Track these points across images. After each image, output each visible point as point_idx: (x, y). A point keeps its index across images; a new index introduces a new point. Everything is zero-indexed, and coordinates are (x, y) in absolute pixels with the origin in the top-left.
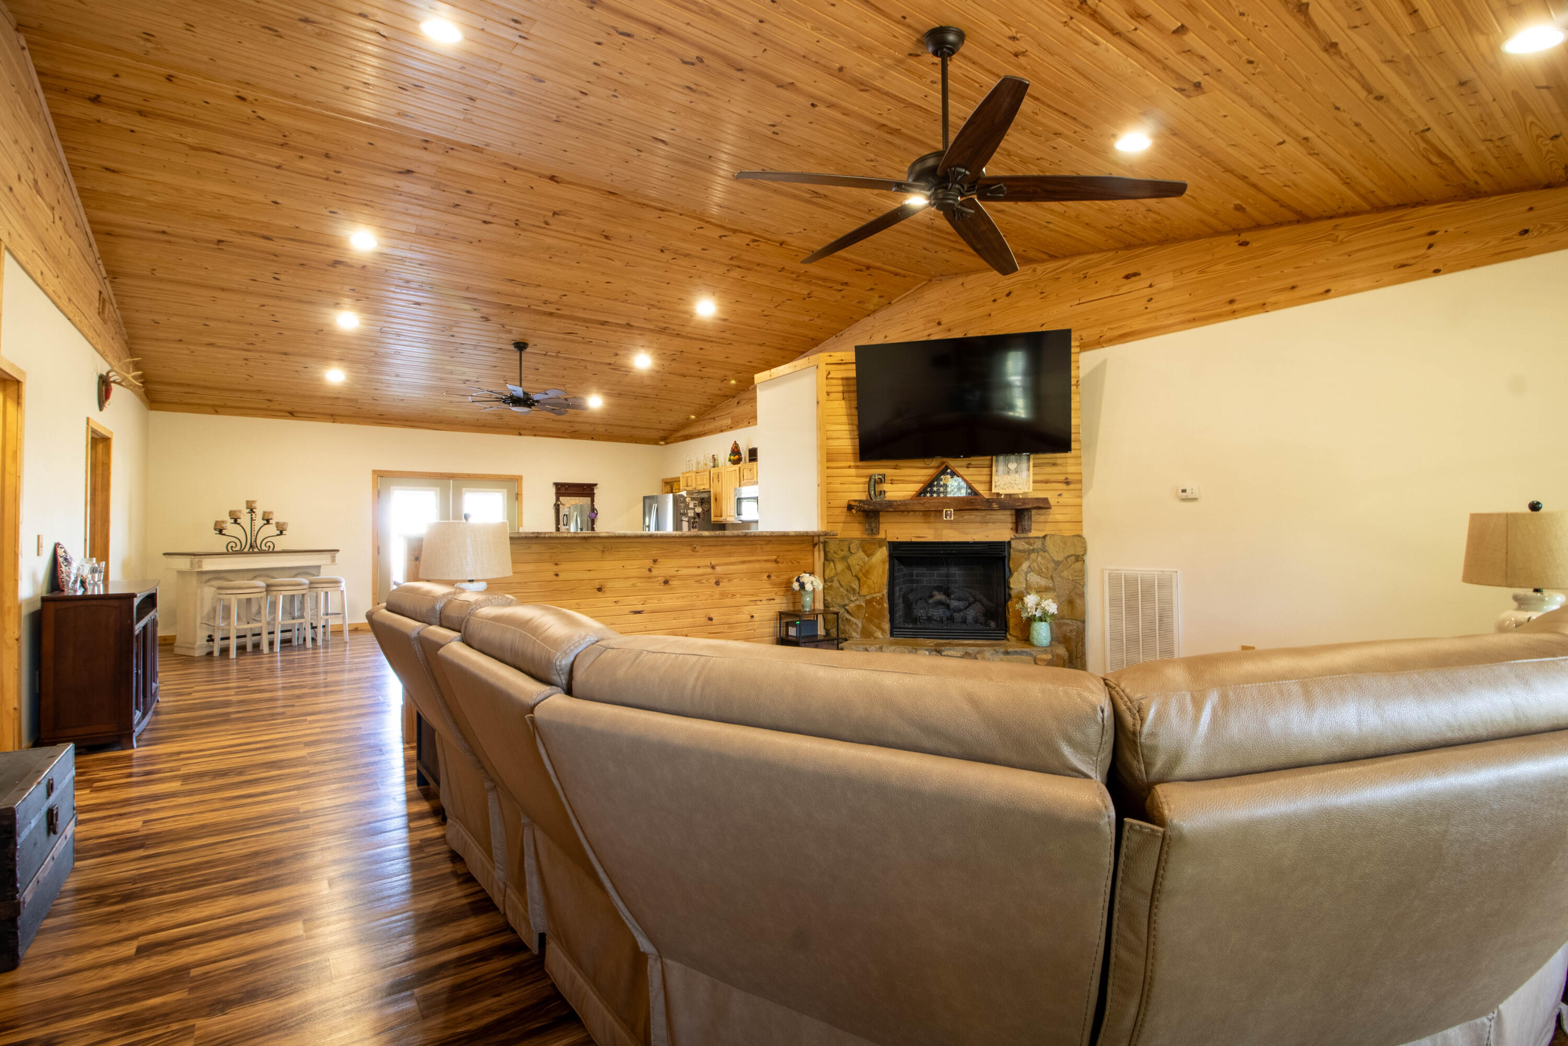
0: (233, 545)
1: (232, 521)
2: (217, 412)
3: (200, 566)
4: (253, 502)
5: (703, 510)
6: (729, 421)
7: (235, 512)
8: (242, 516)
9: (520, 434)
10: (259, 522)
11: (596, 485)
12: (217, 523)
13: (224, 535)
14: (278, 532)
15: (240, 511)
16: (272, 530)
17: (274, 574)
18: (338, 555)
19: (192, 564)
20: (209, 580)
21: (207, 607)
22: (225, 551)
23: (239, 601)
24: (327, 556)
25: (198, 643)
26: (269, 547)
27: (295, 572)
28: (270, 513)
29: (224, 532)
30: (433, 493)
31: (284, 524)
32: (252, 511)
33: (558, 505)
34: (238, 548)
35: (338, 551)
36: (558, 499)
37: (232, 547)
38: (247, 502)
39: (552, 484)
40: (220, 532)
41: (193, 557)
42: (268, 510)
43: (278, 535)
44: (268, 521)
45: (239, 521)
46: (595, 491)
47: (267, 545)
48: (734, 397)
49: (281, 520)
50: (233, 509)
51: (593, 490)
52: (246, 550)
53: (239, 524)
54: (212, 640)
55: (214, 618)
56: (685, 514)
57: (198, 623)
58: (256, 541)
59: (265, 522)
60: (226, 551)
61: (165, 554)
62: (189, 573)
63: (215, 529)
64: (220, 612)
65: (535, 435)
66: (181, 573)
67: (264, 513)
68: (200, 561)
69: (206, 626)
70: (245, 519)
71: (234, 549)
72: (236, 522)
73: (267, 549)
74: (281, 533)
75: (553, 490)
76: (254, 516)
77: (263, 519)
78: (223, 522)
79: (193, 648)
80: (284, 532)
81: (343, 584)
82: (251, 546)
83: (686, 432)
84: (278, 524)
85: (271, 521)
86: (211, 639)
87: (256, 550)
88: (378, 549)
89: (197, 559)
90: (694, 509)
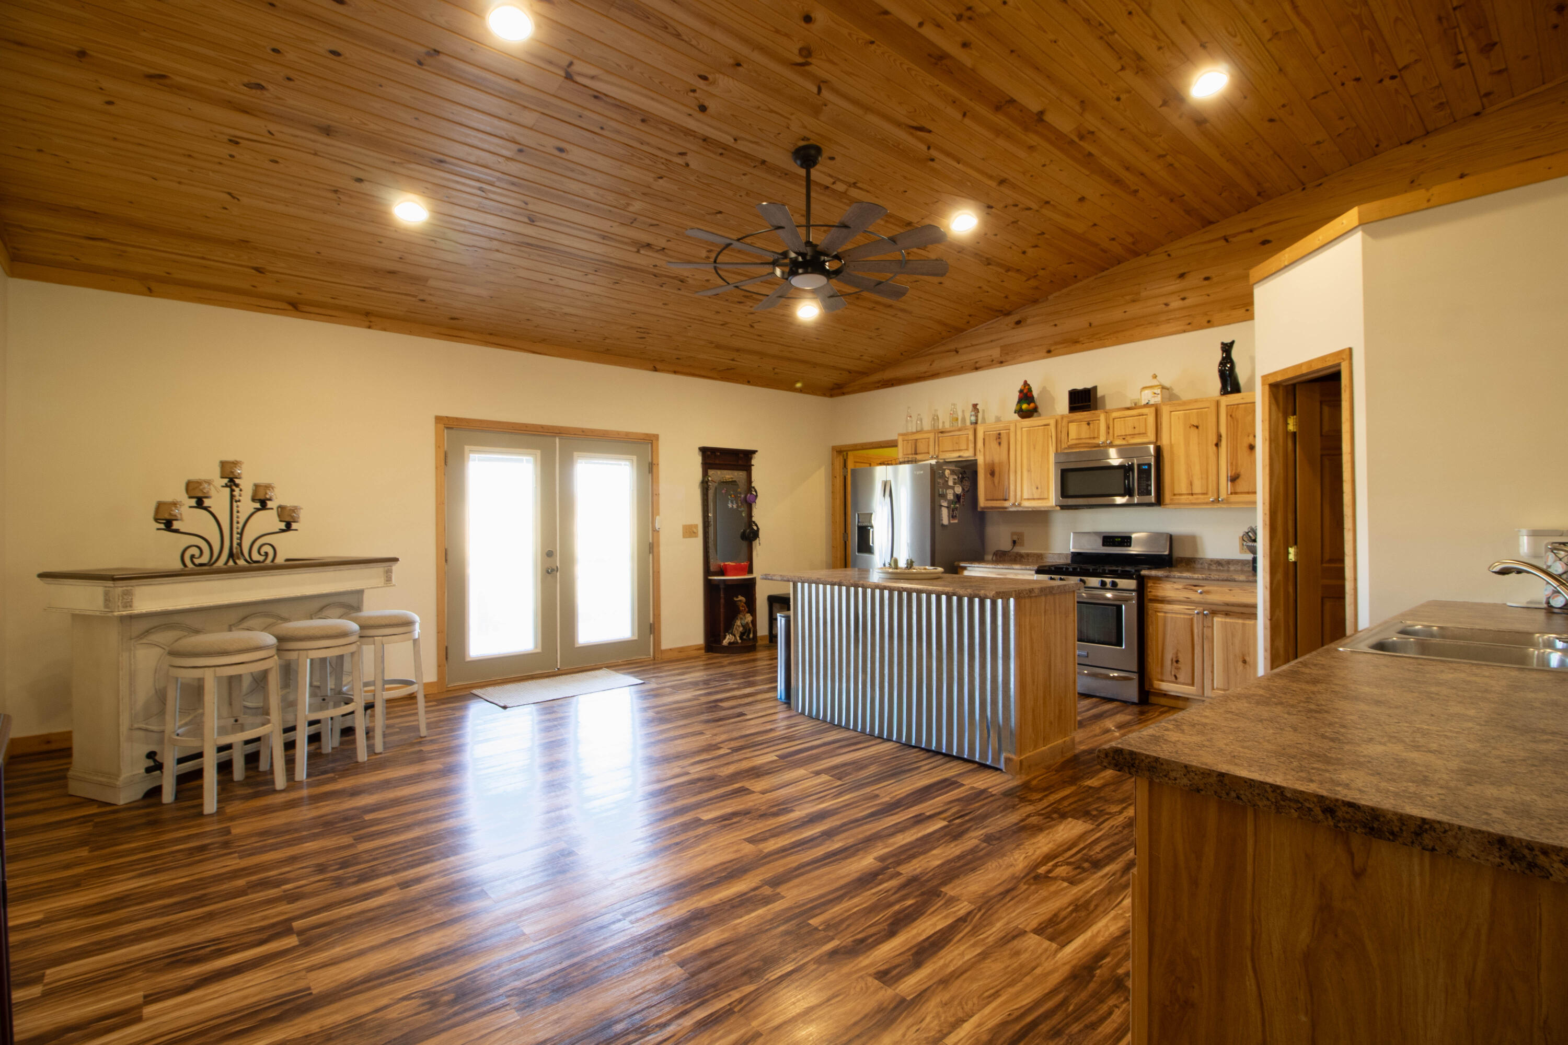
0: (195, 551)
1: (193, 502)
2: (150, 292)
3: (128, 605)
4: (235, 464)
5: (963, 489)
6: (996, 353)
7: (199, 483)
8: (213, 492)
9: (655, 369)
10: (246, 505)
11: (754, 452)
12: (160, 506)
13: (177, 531)
14: (283, 526)
15: (209, 482)
16: (268, 521)
17: (283, 611)
18: (396, 567)
19: (107, 600)
20: (148, 632)
21: (144, 690)
22: (178, 565)
23: (219, 679)
24: (377, 571)
25: (125, 774)
26: (266, 554)
27: (317, 604)
28: (268, 487)
29: (176, 525)
30: (531, 459)
31: (294, 510)
32: (232, 483)
33: (707, 482)
34: (205, 559)
35: (395, 560)
36: (705, 474)
37: (192, 557)
38: (223, 464)
39: (697, 450)
40: (169, 526)
41: (110, 584)
42: (262, 480)
43: (283, 531)
44: (263, 504)
45: (207, 502)
46: (753, 462)
47: (263, 551)
48: (1008, 314)
49: (288, 502)
50: (194, 477)
51: (751, 459)
52: (220, 563)
53: (206, 509)
54: (159, 767)
55: (162, 713)
56: (943, 496)
57: (124, 728)
58: (240, 545)
59: (258, 505)
60: (181, 566)
61: (42, 576)
62: (103, 619)
63: (156, 520)
64: (174, 699)
65: (675, 372)
66: (81, 619)
67: (257, 486)
68: (128, 593)
69: (141, 733)
70: (219, 500)
71: (197, 561)
72: (200, 504)
73: (261, 558)
74: (288, 527)
75: (698, 459)
76: (236, 493)
77: (254, 500)
78: (175, 504)
79: (113, 787)
80: (294, 526)
81: (417, 626)
82: (231, 555)
83: (889, 374)
84: (281, 509)
85: (270, 504)
86: (155, 765)
87: (241, 562)
88: (446, 554)
89: (118, 589)
90: (953, 488)
